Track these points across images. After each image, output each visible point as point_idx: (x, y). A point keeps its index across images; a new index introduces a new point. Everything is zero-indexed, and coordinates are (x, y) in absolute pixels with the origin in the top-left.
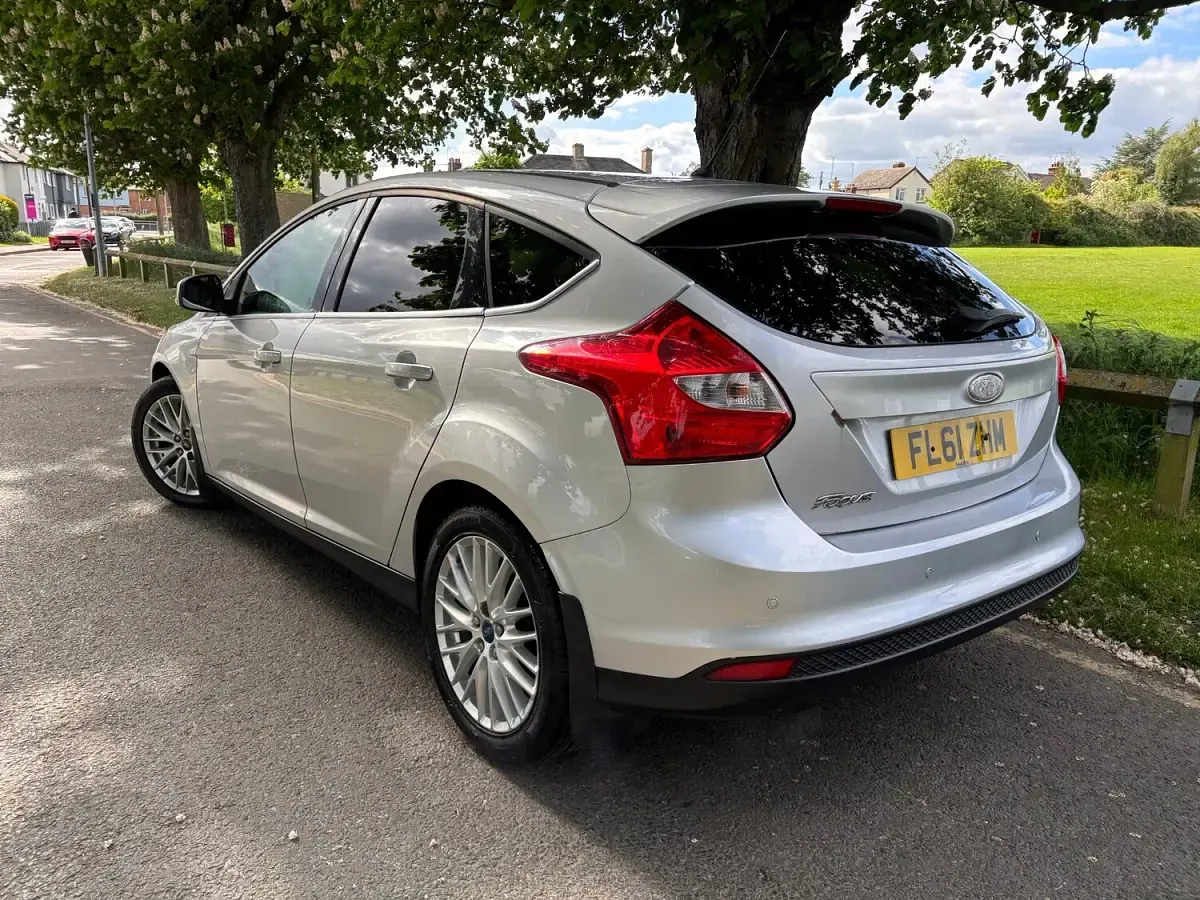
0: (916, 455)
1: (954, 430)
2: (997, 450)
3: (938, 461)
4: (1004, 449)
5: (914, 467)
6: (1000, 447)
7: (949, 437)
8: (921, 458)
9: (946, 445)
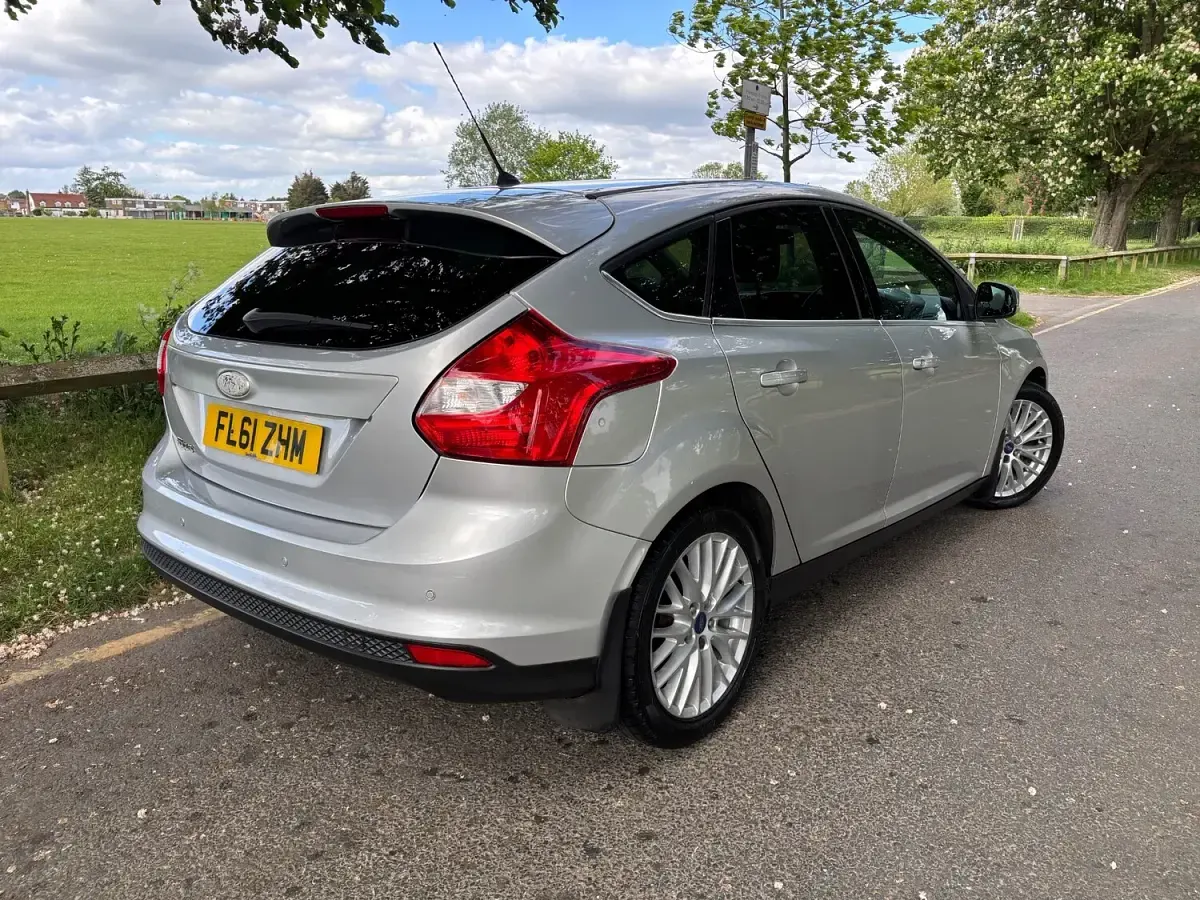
0: (220, 430)
1: (253, 421)
2: (291, 460)
3: (233, 443)
4: (300, 462)
5: (216, 440)
6: (296, 459)
7: (247, 427)
8: (223, 434)
9: (244, 432)
